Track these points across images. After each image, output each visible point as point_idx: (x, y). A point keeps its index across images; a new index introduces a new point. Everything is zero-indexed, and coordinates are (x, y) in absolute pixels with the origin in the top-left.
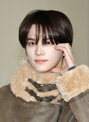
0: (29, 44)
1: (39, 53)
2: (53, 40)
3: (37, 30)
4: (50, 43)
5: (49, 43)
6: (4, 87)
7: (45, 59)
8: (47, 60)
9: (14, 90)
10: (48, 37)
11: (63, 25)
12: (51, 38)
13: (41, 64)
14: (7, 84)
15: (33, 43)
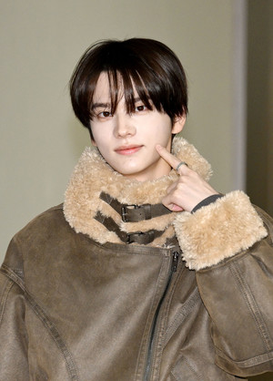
0: (98, 116)
1: (122, 131)
2: (150, 101)
3: (112, 84)
4: (145, 108)
5: (141, 109)
6: (49, 211)
7: (139, 143)
8: (142, 146)
9: (70, 217)
10: (136, 95)
11: (165, 65)
12: (143, 97)
13: (130, 155)
14: (55, 204)
15: (106, 114)
